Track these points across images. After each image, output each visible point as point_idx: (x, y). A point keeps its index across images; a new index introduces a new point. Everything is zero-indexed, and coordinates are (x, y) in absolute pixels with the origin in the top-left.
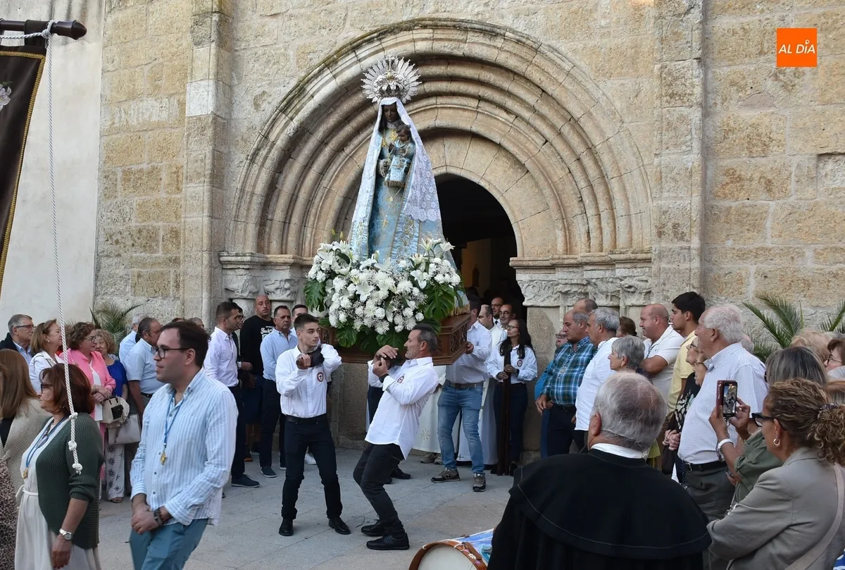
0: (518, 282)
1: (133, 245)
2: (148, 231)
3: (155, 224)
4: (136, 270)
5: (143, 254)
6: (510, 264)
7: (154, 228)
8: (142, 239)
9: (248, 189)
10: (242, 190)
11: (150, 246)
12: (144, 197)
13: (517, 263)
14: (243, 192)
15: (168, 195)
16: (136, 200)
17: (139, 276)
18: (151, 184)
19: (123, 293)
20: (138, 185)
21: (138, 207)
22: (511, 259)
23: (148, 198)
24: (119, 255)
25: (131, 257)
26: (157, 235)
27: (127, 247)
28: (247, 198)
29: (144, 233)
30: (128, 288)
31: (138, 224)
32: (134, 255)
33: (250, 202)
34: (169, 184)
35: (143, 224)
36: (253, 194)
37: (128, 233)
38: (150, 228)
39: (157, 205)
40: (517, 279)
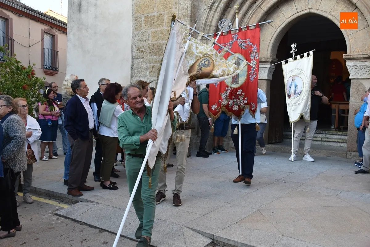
0: (347, 67)
1: (150, 53)
2: (158, 46)
3: (161, 42)
4: (152, 64)
5: (155, 57)
6: (343, 57)
7: (160, 44)
8: (154, 49)
9: (208, 23)
10: (205, 24)
11: (159, 53)
12: (155, 29)
13: (347, 57)
14: (206, 25)
15: (167, 28)
16: (152, 30)
17: (153, 67)
18: (159, 23)
19: (146, 76)
20: (152, 23)
21: (152, 34)
22: (344, 55)
23: (157, 29)
24: (143, 58)
25: (149, 59)
26: (162, 47)
27: (147, 54)
28: (208, 27)
29: (156, 47)
30: (148, 74)
31: (153, 42)
32: (151, 57)
33: (209, 30)
34: (168, 22)
35: (155, 42)
36: (211, 25)
37: (147, 47)
38: (159, 44)
39: (162, 33)
40: (346, 65)
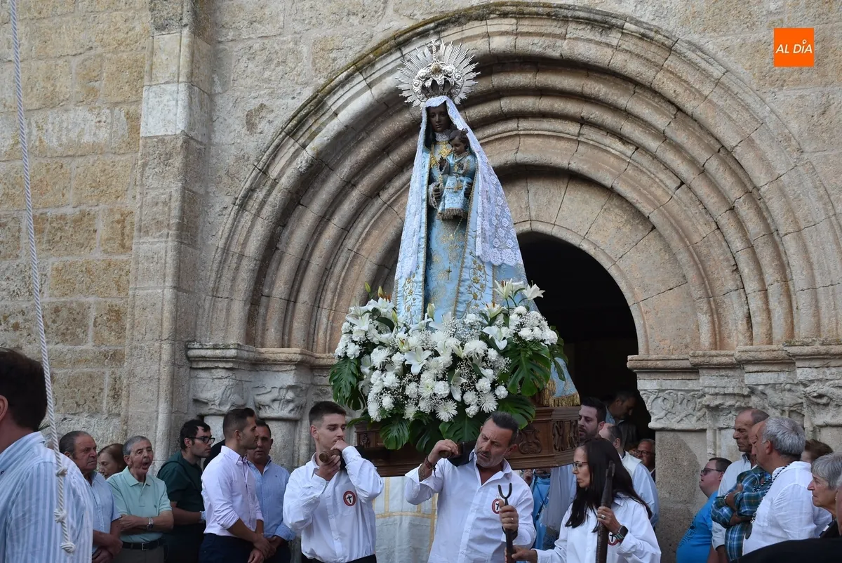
0: (641, 393)
2: (70, 310)
3: (83, 300)
5: (60, 346)
6: (628, 365)
7: (81, 305)
8: (59, 323)
9: (235, 249)
10: (226, 250)
11: (73, 334)
12: (65, 258)
13: (638, 364)
14: (227, 254)
15: (105, 256)
16: (54, 262)
18: (79, 238)
20: (57, 239)
21: (54, 273)
22: (629, 357)
23: (70, 259)
25: (39, 351)
26: (84, 317)
27: (33, 336)
28: (233, 262)
29: (64, 313)
31: (54, 300)
33: (237, 269)
34: (109, 239)
35: (63, 300)
36: (242, 256)
37: (35, 313)
38: (74, 305)
39: (88, 271)
40: (638, 389)
